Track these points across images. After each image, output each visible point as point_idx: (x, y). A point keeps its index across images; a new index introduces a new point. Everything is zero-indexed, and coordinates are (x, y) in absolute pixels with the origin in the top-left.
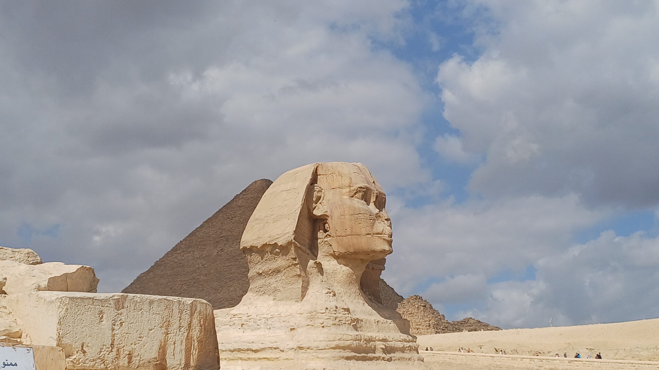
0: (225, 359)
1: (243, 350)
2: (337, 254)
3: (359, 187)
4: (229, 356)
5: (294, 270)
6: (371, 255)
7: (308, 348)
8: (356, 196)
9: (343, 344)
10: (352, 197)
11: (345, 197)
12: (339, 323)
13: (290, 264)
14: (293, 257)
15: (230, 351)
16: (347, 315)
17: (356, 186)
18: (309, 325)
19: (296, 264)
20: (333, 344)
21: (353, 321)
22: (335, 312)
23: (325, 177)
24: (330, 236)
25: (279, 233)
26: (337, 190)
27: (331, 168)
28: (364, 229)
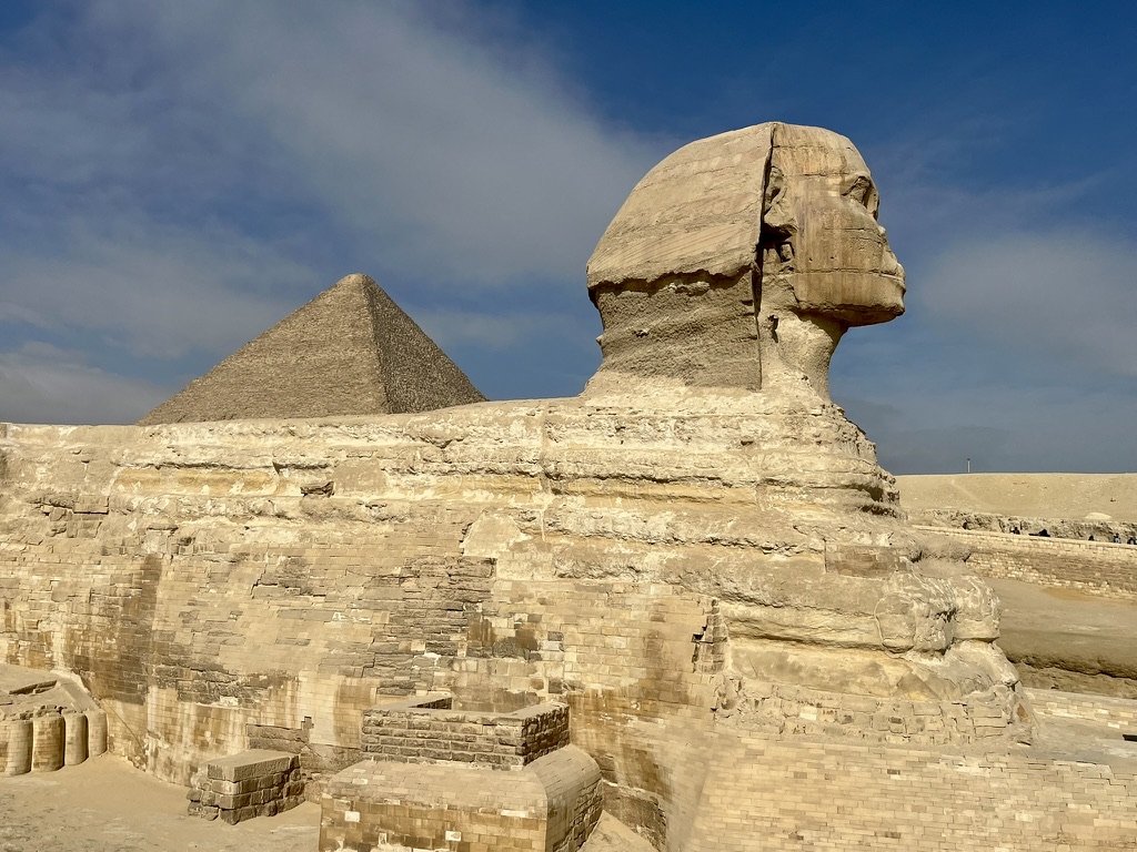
0: (584, 493)
1: (630, 478)
2: (804, 307)
3: (859, 177)
4: (593, 488)
7: (791, 484)
8: (852, 193)
9: (860, 479)
10: (845, 195)
11: (834, 194)
15: (598, 477)
17: (853, 175)
18: (787, 437)
19: (749, 314)
20: (845, 479)
23: (788, 153)
24: (791, 269)
25: (710, 250)
26: (817, 179)
27: (802, 134)
28: (869, 259)
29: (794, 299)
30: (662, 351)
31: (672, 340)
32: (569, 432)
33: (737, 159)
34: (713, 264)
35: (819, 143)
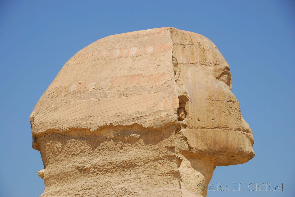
2: (194, 152)
8: (222, 77)
10: (218, 78)
24: (185, 126)
26: (199, 67)
27: (188, 37)
28: (235, 122)
29: (187, 146)
31: (109, 174)
33: (150, 50)
34: (144, 120)
35: (199, 43)
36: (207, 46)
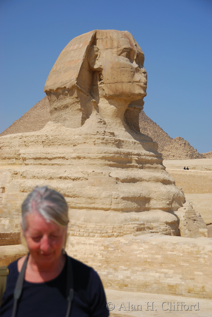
1: (42, 159)
2: (108, 96)
3: (124, 48)
5: (77, 105)
6: (131, 97)
7: (84, 158)
8: (122, 54)
9: (108, 155)
10: (119, 55)
11: (115, 55)
12: (106, 142)
13: (74, 101)
14: (76, 96)
15: (34, 159)
16: (112, 137)
17: (122, 47)
18: (85, 143)
19: (78, 101)
20: (101, 156)
21: (116, 141)
22: (103, 135)
23: (101, 40)
24: (103, 83)
25: (67, 80)
26: (109, 50)
27: (105, 34)
28: (127, 78)
29: (105, 94)
30: (60, 114)
31: (62, 111)
32: (30, 144)
33: (81, 45)
35: (110, 37)
36: (115, 37)
